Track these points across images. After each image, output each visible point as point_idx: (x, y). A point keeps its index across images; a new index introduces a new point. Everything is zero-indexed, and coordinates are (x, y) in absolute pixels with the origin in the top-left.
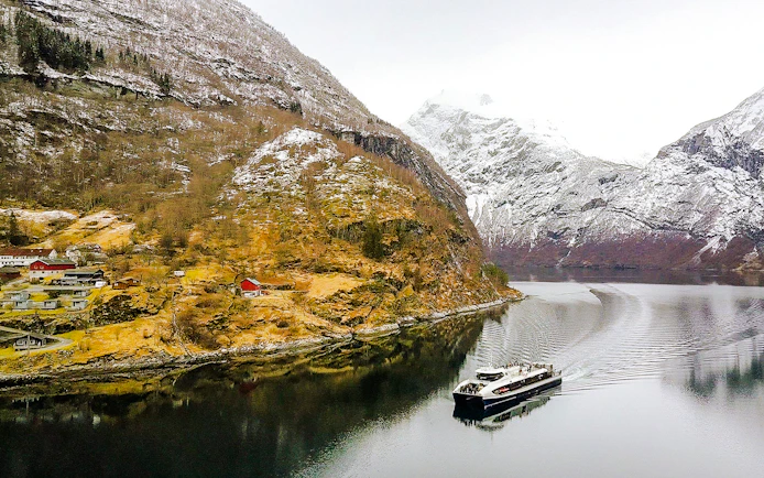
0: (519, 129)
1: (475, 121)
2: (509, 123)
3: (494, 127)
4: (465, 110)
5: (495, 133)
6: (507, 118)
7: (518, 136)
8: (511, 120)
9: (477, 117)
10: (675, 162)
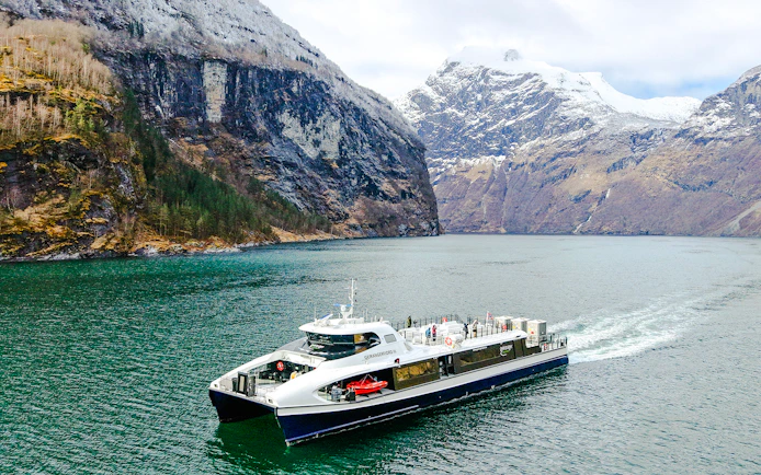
0: (545, 84)
1: (496, 78)
2: (535, 78)
3: (518, 82)
4: (486, 67)
5: (519, 89)
6: (533, 72)
7: (542, 92)
8: (536, 74)
9: (498, 73)
10: (721, 114)
